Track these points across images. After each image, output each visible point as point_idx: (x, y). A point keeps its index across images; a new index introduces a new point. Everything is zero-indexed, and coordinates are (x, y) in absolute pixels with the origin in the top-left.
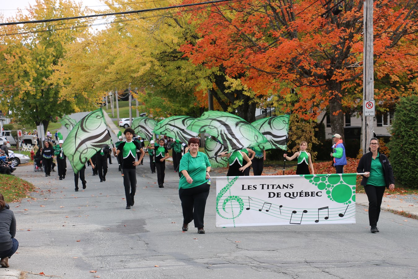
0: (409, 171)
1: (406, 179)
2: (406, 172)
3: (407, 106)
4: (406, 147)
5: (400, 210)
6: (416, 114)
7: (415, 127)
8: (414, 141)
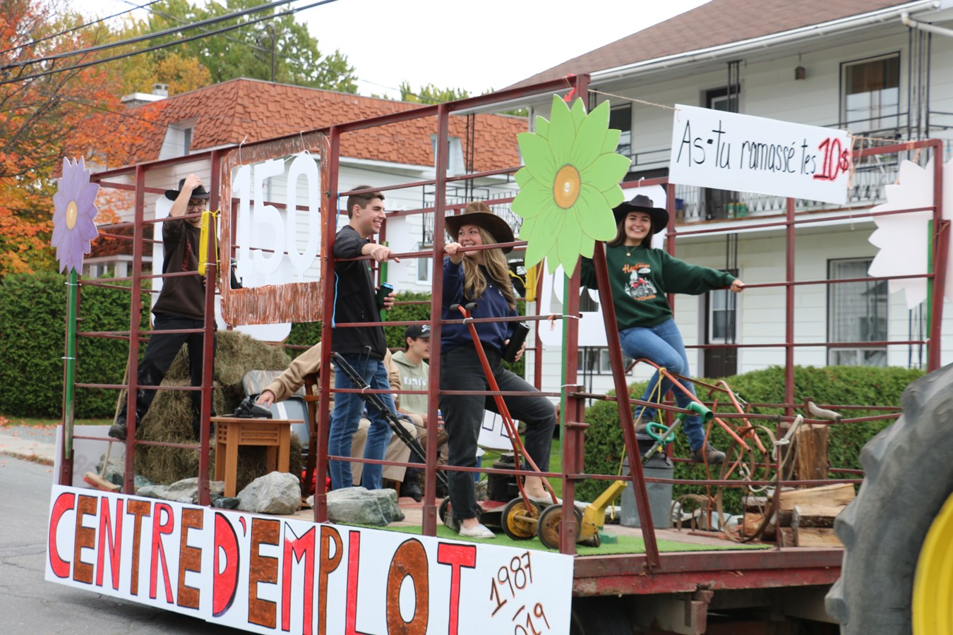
0: (14, 389)
1: (9, 400)
2: (10, 391)
3: (16, 289)
4: (11, 353)
5: (29, 453)
6: (30, 302)
7: (28, 323)
8: (26, 343)
